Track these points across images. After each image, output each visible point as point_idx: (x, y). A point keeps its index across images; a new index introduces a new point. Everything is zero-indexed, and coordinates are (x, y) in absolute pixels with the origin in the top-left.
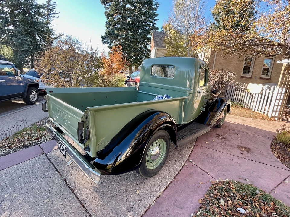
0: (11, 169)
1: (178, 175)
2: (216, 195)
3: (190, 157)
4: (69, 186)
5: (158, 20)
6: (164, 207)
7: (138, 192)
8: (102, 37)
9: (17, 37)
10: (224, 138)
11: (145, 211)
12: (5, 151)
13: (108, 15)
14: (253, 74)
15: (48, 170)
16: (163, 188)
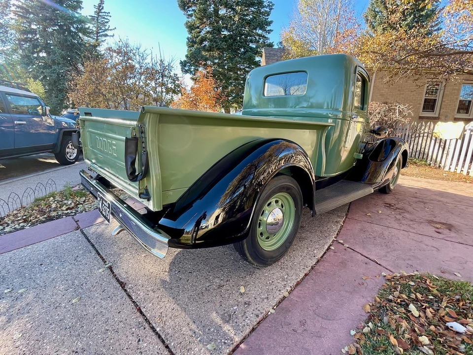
0: (22, 251)
1: (318, 264)
2: (399, 297)
3: (339, 236)
4: (116, 279)
5: (272, 31)
6: (295, 317)
7: (242, 290)
8: (181, 63)
9: (52, 68)
10: (399, 209)
11: (257, 322)
12: (17, 226)
13: (191, 27)
14: (441, 112)
15: (82, 253)
16: (291, 285)
